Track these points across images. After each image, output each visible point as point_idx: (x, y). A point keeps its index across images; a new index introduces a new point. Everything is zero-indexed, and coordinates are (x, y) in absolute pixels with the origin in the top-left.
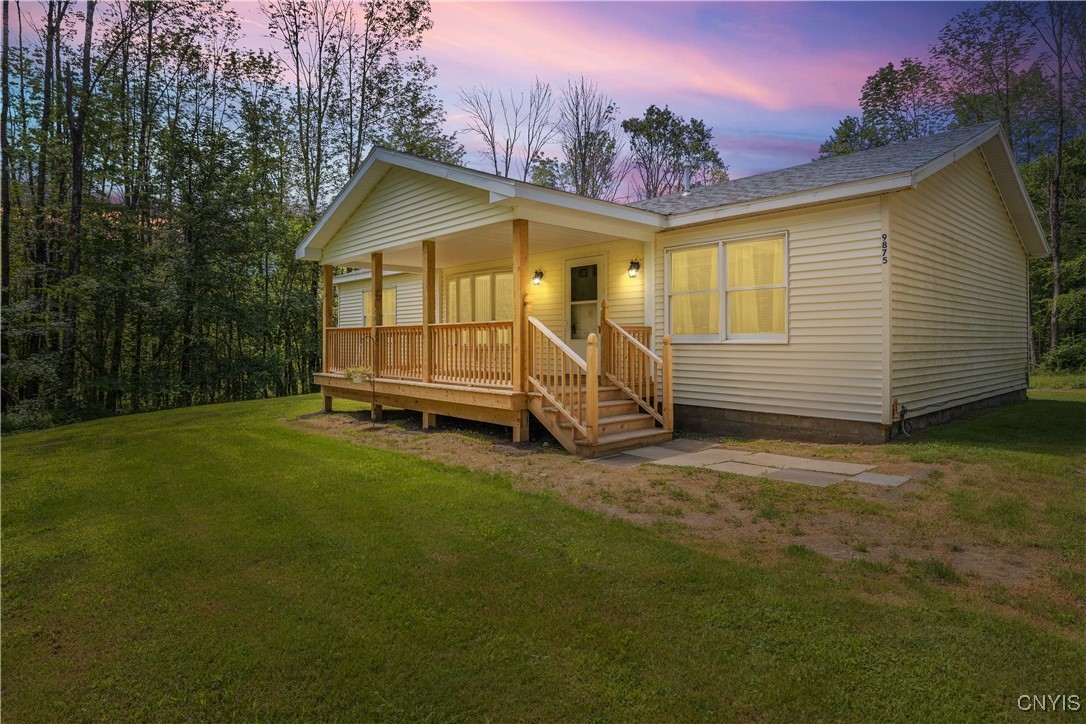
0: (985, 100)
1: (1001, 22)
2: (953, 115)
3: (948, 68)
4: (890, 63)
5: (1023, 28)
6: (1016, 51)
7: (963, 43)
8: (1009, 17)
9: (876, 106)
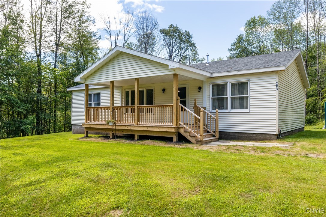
0: (284, 31)
1: (289, 6)
2: (274, 36)
3: (273, 20)
4: (254, 16)
5: (296, 9)
6: (294, 16)
7: (278, 12)
8: (292, 4)
9: (249, 31)
